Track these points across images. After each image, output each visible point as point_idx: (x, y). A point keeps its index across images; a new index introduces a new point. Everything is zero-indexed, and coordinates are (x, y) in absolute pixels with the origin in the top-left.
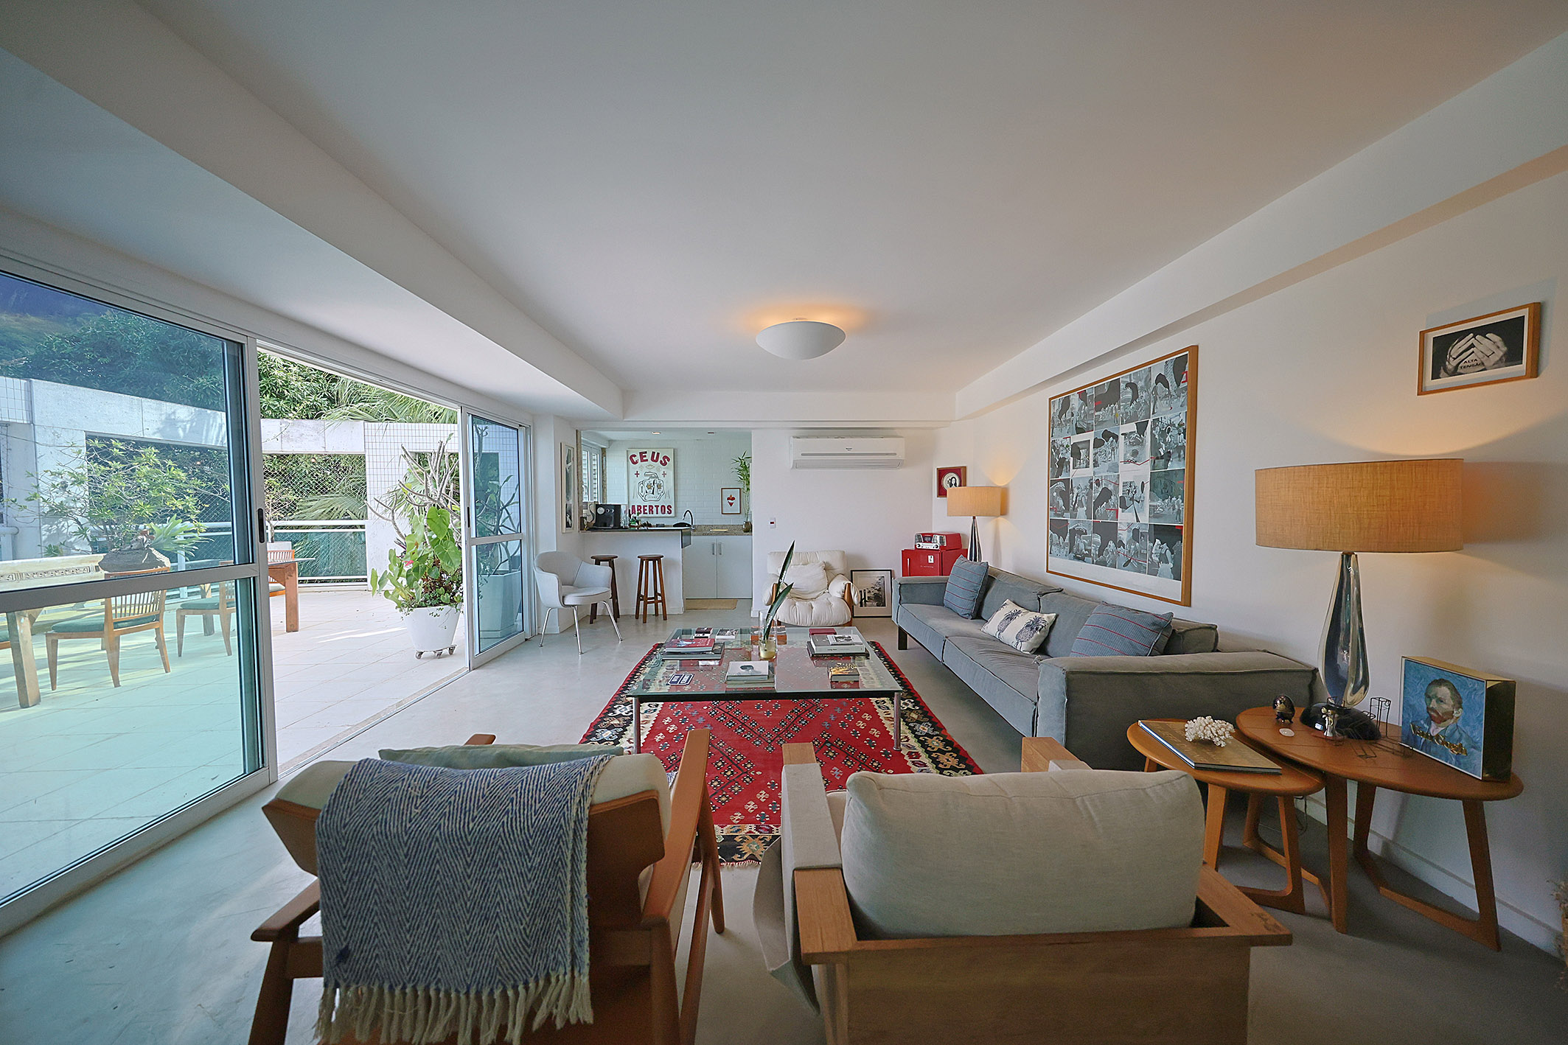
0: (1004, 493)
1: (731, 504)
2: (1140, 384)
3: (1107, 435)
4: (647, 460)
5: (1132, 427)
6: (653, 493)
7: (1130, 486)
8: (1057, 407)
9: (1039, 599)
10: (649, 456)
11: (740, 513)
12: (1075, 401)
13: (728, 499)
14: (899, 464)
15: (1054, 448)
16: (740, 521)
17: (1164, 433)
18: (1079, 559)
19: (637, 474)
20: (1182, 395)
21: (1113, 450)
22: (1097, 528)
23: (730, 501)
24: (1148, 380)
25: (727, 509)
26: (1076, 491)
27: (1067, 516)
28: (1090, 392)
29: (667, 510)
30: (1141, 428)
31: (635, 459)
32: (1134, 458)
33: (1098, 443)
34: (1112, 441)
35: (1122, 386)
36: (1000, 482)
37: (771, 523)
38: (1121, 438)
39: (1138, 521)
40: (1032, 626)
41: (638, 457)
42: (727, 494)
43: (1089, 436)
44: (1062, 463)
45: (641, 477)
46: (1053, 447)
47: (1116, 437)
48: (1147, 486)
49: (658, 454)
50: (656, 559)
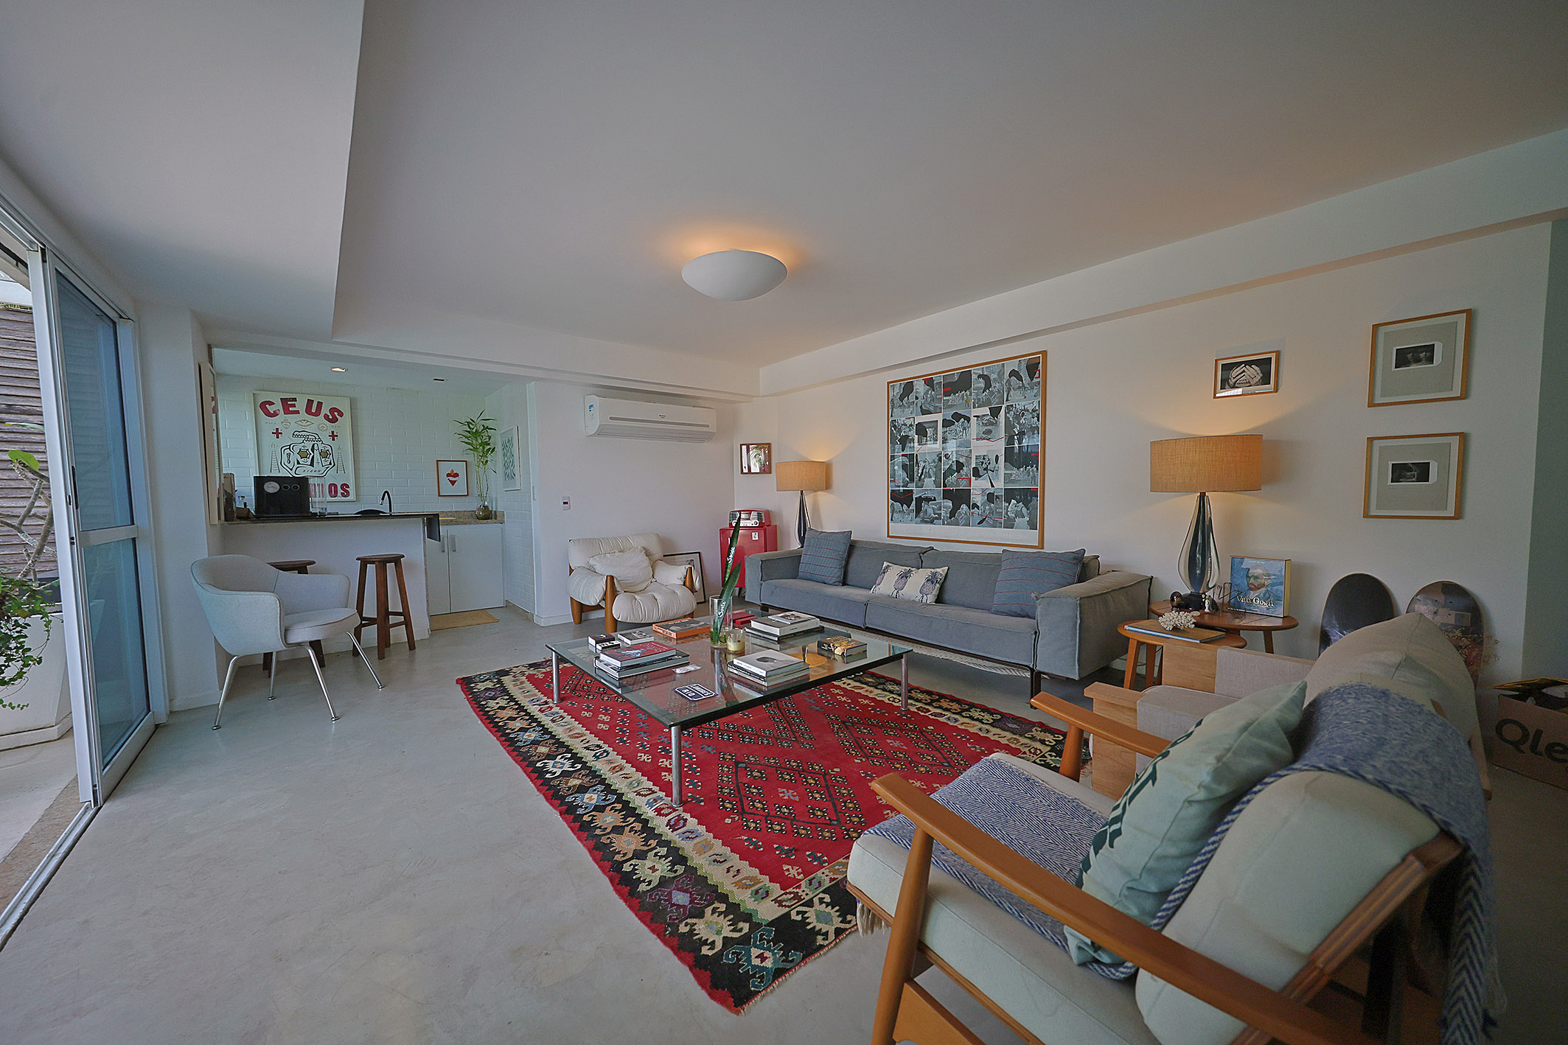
0: (827, 467)
1: (453, 483)
2: (993, 377)
3: (957, 417)
4: (297, 412)
5: (986, 411)
6: (312, 464)
7: (984, 459)
8: (898, 390)
9: (920, 557)
10: (301, 405)
11: (468, 495)
12: (920, 387)
13: (448, 475)
14: (708, 437)
15: (895, 426)
16: (473, 505)
17: (1017, 417)
18: (927, 522)
19: (277, 433)
20: (1035, 387)
21: (964, 429)
22: (947, 495)
23: (451, 478)
24: (1001, 374)
25: (447, 488)
26: (922, 464)
27: (912, 487)
28: (937, 379)
29: (340, 491)
30: (995, 412)
31: (271, 409)
32: (987, 435)
33: (947, 423)
34: (963, 422)
35: (974, 377)
36: (821, 457)
37: (564, 503)
38: (973, 420)
39: (992, 486)
40: (931, 580)
41: (278, 406)
42: (446, 467)
43: (939, 418)
44: (905, 441)
45: (286, 439)
46: (893, 425)
47: (968, 419)
48: (1002, 459)
49: (320, 404)
50: (397, 560)
